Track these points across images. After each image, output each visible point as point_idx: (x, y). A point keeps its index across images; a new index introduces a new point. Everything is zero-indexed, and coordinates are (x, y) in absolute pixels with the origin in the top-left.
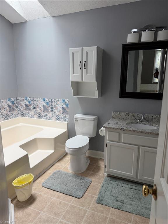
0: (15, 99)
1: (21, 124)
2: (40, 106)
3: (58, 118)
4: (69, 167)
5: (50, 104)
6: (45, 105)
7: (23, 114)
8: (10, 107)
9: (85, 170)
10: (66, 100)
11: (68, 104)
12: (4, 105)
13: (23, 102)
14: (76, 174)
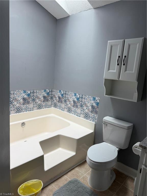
0: (50, 91)
1: (52, 114)
2: (71, 100)
3: (86, 116)
4: (89, 177)
5: (80, 99)
6: (75, 100)
7: (55, 106)
8: (44, 97)
9: (107, 189)
10: (97, 98)
11: (98, 103)
12: (39, 95)
13: (57, 94)
14: (95, 191)
